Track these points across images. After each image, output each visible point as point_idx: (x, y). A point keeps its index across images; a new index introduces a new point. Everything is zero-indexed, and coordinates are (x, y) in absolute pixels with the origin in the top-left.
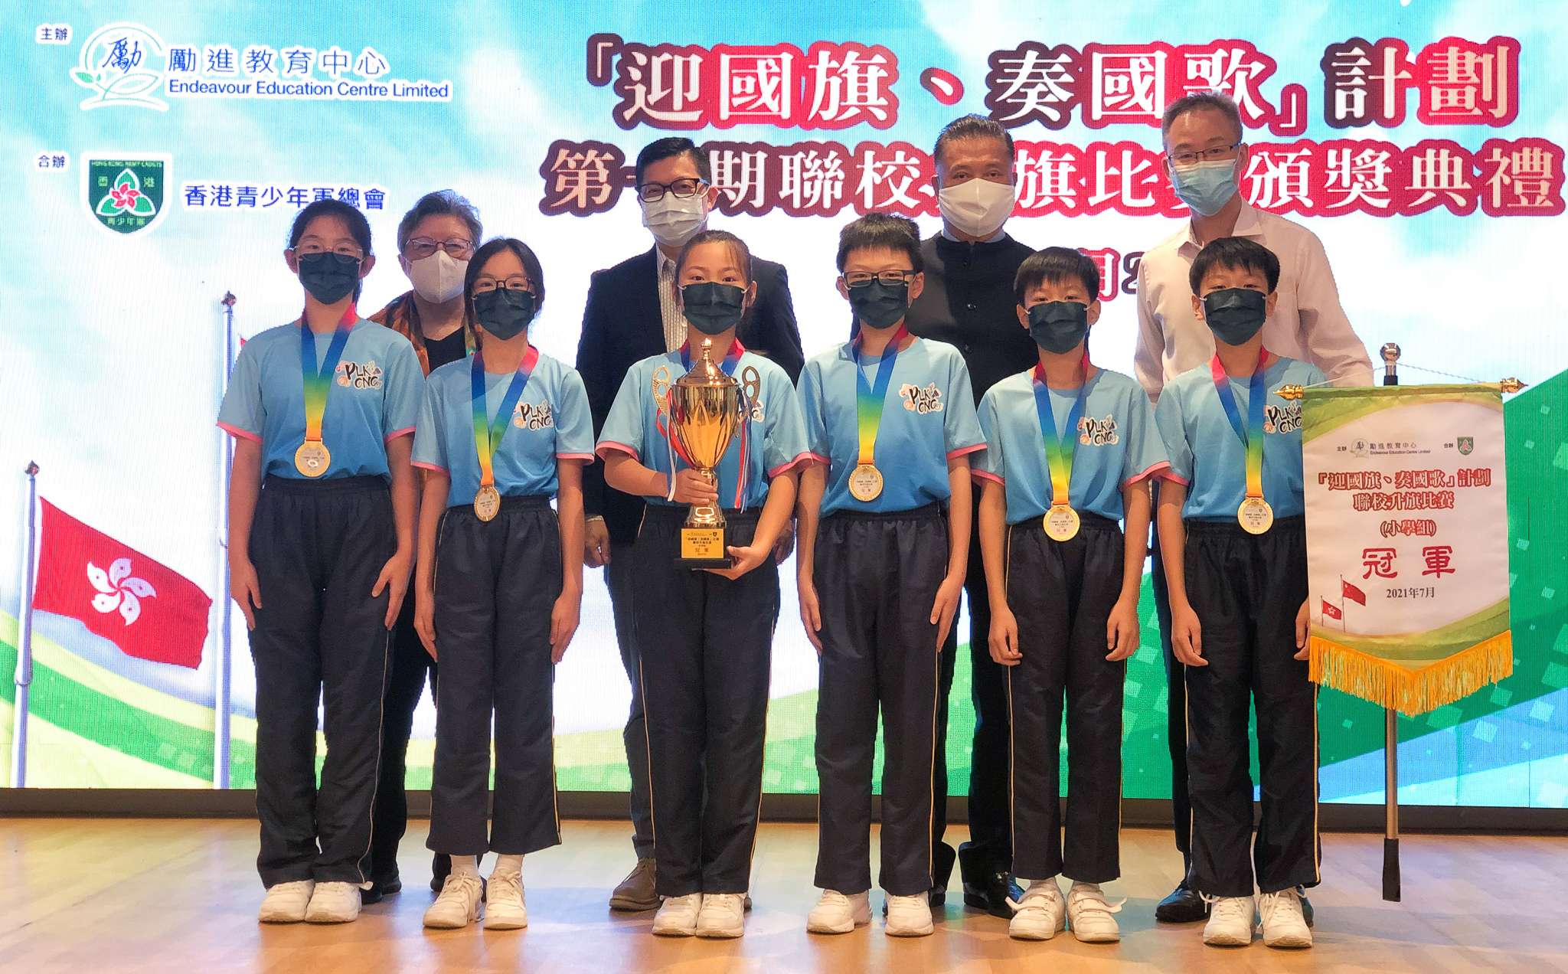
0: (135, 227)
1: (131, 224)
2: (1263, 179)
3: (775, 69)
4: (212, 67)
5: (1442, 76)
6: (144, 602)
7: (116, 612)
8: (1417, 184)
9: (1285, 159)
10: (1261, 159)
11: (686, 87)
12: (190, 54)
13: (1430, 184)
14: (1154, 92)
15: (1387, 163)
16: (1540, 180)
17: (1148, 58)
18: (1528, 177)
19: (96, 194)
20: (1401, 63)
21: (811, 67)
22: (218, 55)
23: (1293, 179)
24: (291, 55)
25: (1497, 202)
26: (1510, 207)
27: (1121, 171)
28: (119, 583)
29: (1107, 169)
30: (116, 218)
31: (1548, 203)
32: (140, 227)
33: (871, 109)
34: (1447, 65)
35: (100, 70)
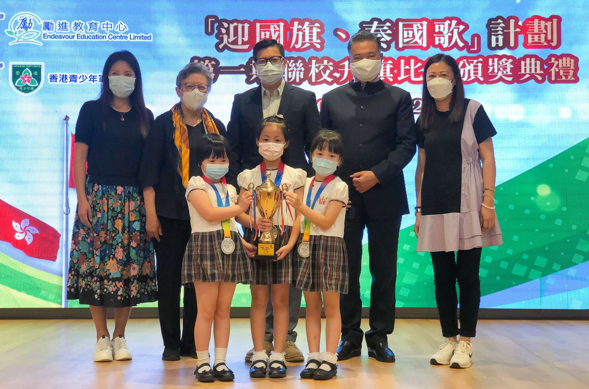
0: (30, 91)
1: (29, 89)
2: (464, 70)
3: (277, 29)
4: (60, 29)
5: (532, 30)
6: (35, 236)
7: (24, 240)
8: (523, 72)
9: (472, 62)
10: (463, 62)
11: (243, 36)
12: (51, 24)
13: (528, 71)
14: (423, 37)
15: (511, 63)
16: (569, 70)
17: (420, 24)
18: (565, 69)
19: (15, 78)
20: (516, 26)
21: (291, 28)
22: (62, 24)
23: (476, 70)
24: (90, 24)
25: (553, 78)
26: (558, 80)
27: (410, 67)
28: (25, 229)
29: (405, 66)
30: (23, 87)
31: (573, 79)
32: (32, 91)
33: (314, 44)
34: (534, 26)
35: (16, 30)
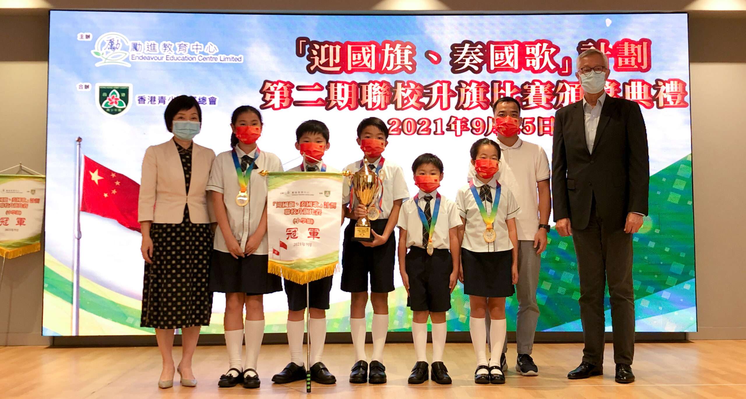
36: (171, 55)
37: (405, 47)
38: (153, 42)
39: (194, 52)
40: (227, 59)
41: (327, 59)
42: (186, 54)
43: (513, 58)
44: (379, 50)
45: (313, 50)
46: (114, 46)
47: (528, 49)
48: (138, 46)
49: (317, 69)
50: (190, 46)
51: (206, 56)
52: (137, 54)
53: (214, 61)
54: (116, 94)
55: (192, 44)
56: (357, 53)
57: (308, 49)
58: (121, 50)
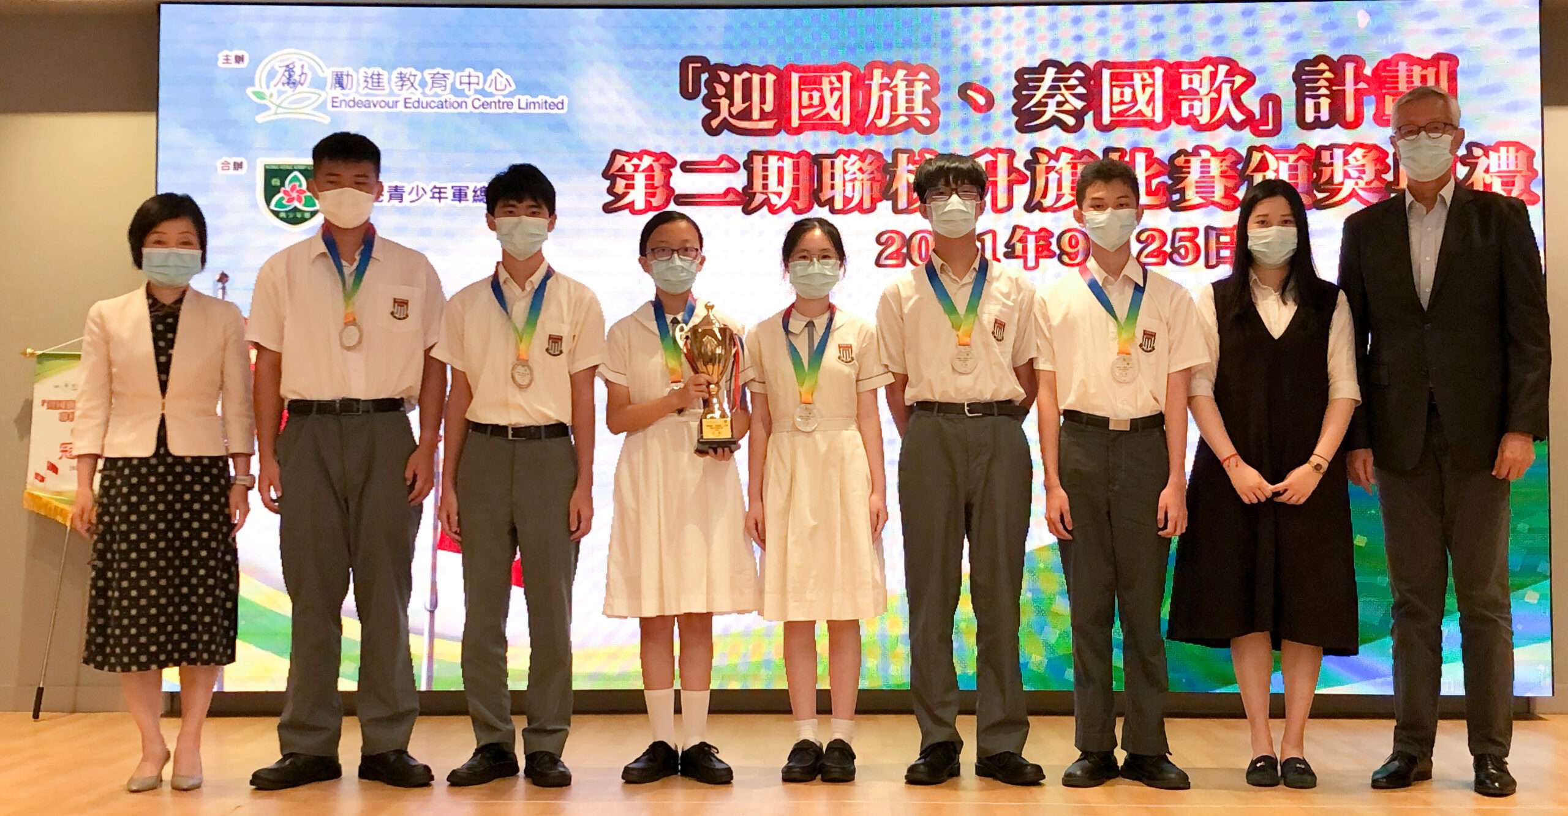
0: (303, 220)
1: (299, 217)
3: (837, 85)
4: (366, 87)
5: (1393, 85)
11: (763, 101)
12: (348, 76)
14: (1154, 101)
17: (1149, 72)
19: (270, 192)
21: (867, 82)
22: (372, 77)
24: (431, 76)
30: (286, 212)
32: (307, 220)
33: (916, 117)
34: (1398, 77)
35: (273, 90)
36: (415, 98)
37: (918, 74)
38: (377, 70)
39: (463, 90)
40: (532, 105)
41: (747, 104)
42: (447, 95)
43: (1151, 99)
44: (860, 82)
45: (715, 84)
46: (296, 77)
47: (1185, 78)
48: (345, 78)
49: (725, 125)
50: (455, 78)
51: (489, 100)
52: (344, 95)
53: (506, 110)
54: (299, 180)
55: (459, 74)
56: (812, 90)
57: (706, 81)
58: (311, 85)
